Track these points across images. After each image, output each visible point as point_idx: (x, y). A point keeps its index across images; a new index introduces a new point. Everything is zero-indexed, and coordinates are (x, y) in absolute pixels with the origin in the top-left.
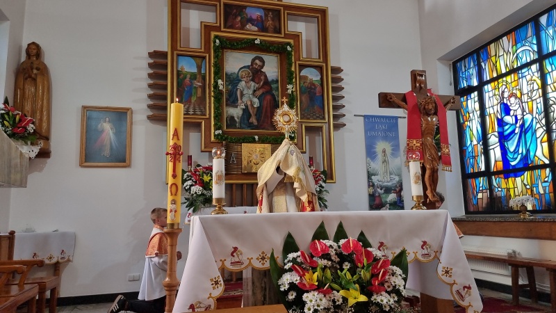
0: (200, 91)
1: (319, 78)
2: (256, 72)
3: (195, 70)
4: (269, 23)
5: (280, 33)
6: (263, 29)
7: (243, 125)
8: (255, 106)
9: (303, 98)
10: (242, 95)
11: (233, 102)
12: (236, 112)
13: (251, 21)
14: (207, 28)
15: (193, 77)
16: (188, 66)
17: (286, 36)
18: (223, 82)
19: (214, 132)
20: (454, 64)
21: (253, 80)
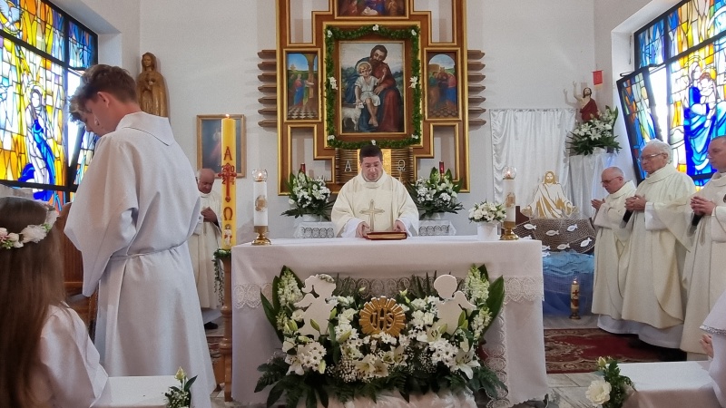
0: (311, 91)
1: (452, 66)
2: (376, 65)
3: (306, 68)
4: (392, 4)
5: (404, 14)
6: (384, 12)
7: (362, 128)
8: (376, 105)
9: (432, 93)
10: (360, 93)
11: (349, 100)
12: (354, 113)
13: (369, 3)
14: (319, 18)
15: (305, 75)
16: (299, 65)
17: (412, 18)
18: (337, 78)
19: (327, 137)
20: (637, 34)
21: (373, 74)
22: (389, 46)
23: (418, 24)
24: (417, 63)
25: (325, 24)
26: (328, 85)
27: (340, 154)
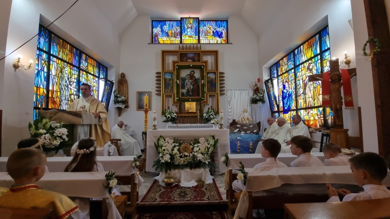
0: (172, 85)
2: (191, 76)
3: (170, 77)
4: (196, 58)
5: (200, 61)
6: (194, 61)
7: (187, 95)
8: (191, 88)
9: (209, 85)
10: (187, 85)
11: (183, 87)
12: (184, 91)
13: (189, 58)
14: (174, 63)
15: (170, 80)
16: (168, 77)
17: (202, 62)
18: (179, 81)
19: (176, 98)
20: (270, 67)
21: (190, 79)
22: (195, 71)
23: (204, 64)
24: (203, 76)
25: (176, 64)
26: (177, 82)
27: (180, 104)
